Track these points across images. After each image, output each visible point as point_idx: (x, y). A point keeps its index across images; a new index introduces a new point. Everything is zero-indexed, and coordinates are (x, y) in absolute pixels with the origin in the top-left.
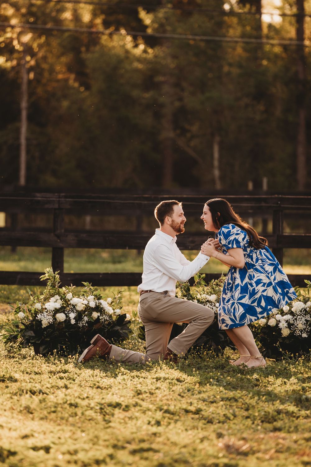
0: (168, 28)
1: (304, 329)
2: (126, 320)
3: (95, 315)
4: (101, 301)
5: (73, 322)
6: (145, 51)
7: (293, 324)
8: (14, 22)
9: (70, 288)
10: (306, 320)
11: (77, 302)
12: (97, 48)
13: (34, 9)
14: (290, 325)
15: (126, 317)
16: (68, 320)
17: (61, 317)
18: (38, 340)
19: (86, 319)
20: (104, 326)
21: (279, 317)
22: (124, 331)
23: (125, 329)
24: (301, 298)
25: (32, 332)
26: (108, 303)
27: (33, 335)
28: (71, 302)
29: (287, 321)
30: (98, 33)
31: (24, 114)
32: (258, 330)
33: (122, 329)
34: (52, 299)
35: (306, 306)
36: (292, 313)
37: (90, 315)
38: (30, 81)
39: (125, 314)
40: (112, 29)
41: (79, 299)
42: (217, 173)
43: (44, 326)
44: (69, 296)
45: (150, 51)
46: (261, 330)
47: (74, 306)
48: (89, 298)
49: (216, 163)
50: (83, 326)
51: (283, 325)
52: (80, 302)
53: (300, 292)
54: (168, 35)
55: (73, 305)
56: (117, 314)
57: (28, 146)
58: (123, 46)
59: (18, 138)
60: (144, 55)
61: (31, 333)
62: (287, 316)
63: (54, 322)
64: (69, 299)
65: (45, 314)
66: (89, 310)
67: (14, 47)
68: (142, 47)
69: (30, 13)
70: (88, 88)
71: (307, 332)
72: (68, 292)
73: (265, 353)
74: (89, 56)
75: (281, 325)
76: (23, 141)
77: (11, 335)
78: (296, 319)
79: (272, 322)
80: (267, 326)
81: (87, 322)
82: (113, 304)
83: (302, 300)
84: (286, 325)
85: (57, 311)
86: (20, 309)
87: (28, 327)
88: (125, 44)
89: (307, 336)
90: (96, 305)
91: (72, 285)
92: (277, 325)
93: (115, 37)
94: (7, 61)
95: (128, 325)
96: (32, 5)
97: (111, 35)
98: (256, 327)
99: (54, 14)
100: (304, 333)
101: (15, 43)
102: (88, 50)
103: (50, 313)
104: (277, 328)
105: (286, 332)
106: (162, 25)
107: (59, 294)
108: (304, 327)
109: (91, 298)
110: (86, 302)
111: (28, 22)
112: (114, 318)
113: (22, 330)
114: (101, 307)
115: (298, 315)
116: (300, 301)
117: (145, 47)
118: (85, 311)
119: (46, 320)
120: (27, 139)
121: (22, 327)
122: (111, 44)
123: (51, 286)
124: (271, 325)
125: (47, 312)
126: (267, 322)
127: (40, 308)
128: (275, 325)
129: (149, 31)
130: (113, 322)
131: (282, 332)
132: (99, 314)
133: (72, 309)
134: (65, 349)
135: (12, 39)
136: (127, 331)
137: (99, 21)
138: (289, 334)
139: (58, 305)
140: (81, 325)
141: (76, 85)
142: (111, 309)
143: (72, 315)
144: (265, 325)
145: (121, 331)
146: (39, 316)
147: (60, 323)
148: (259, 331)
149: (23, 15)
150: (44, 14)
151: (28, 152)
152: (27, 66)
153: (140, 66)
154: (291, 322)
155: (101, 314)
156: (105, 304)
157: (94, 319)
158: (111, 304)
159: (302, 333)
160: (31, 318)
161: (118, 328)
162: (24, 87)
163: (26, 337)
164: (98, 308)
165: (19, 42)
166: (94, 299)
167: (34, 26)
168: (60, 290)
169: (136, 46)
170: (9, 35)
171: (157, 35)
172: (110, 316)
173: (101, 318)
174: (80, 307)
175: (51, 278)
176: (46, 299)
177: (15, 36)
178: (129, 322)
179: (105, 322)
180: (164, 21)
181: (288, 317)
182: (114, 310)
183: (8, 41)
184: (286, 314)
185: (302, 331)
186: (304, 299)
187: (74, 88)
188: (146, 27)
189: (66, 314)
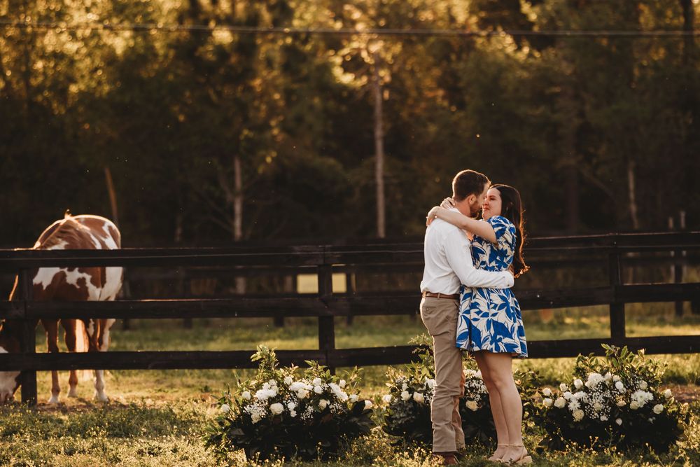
0: (560, 24)
1: (603, 410)
2: (365, 408)
3: (323, 403)
4: (332, 385)
5: (293, 414)
6: (530, 55)
7: (587, 404)
8: (360, 27)
9: (291, 369)
10: (604, 398)
11: (298, 387)
12: (472, 55)
13: (386, 10)
14: (583, 405)
15: (364, 405)
16: (286, 412)
17: (277, 408)
18: (247, 441)
19: (310, 410)
20: (335, 418)
21: (568, 395)
22: (364, 423)
23: (365, 421)
24: (598, 369)
25: (240, 430)
26: (341, 387)
27: (242, 434)
28: (291, 388)
29: (579, 401)
30: (472, 35)
31: (379, 145)
32: (543, 413)
33: (360, 421)
34: (266, 385)
35: (604, 379)
36: (586, 389)
37: (316, 404)
38: (385, 102)
39: (364, 401)
40: (490, 29)
41: (301, 383)
42: (633, 208)
43: (255, 421)
44: (288, 380)
45: (537, 54)
46: (547, 414)
47: (295, 393)
48: (314, 381)
49: (632, 196)
50: (307, 419)
51: (574, 405)
52: (302, 387)
53: (597, 361)
54: (560, 33)
55: (293, 392)
56: (353, 400)
57: (386, 187)
58: (503, 50)
59: (373, 177)
60: (531, 60)
61: (239, 432)
62: (579, 393)
63: (267, 415)
64: (288, 383)
65: (256, 405)
66: (315, 398)
67: (363, 59)
68: (526, 50)
69: (380, 15)
70: (461, 106)
71: (607, 413)
72: (288, 375)
73: (552, 444)
74: (461, 65)
75: (571, 406)
76: (380, 181)
77: (212, 435)
78: (591, 397)
79: (560, 403)
80: (553, 409)
81: (312, 414)
82: (348, 388)
83: (599, 371)
84: (578, 405)
85: (272, 400)
86: (225, 400)
87: (235, 424)
88: (504, 48)
89: (607, 419)
90: (324, 390)
91: (293, 365)
92: (567, 405)
93: (493, 40)
94: (355, 79)
95: (369, 416)
96: (382, 5)
97: (489, 36)
98: (539, 410)
99: (411, 15)
100: (603, 414)
101: (364, 54)
102: (459, 58)
103: (262, 403)
104: (566, 411)
105: (578, 415)
106: (552, 21)
107: (275, 377)
108: (602, 406)
109: (317, 381)
110: (310, 387)
111: (378, 27)
112: (350, 406)
113: (227, 428)
114: (332, 392)
115: (594, 392)
116: (597, 372)
117: (530, 51)
118: (309, 400)
119: (257, 413)
120: (385, 178)
121: (227, 423)
122: (489, 49)
123: (265, 367)
124: (558, 406)
125: (258, 403)
126: (554, 402)
127: (249, 397)
128: (563, 406)
129: (536, 29)
130: (348, 411)
131: (574, 415)
132: (329, 403)
133: (291, 397)
134: (277, 451)
135: (359, 50)
136: (367, 423)
137: (474, 19)
138: (584, 417)
139: (273, 393)
140: (304, 418)
141: (446, 104)
142: (345, 394)
143: (292, 406)
144: (550, 407)
145: (359, 424)
146: (247, 409)
147: (277, 416)
148: (545, 415)
149: (373, 19)
150: (397, 14)
151: (387, 193)
152: (381, 83)
153: (525, 74)
154: (586, 401)
155: (331, 402)
156: (336, 389)
157: (322, 409)
158: (344, 388)
159: (600, 416)
160: (238, 412)
161: (355, 419)
162: (378, 111)
163: (232, 437)
164: (327, 394)
165: (369, 52)
166: (322, 382)
167: (385, 31)
168: (277, 372)
169: (519, 48)
170: (355, 45)
171: (547, 33)
172: (345, 405)
173: (331, 407)
174: (303, 394)
175: (264, 357)
176: (259, 386)
177: (363, 46)
178: (371, 411)
179: (337, 412)
180: (554, 15)
181: (581, 394)
182: (349, 395)
183: (355, 53)
184: (579, 390)
185: (600, 412)
186: (602, 370)
187: (443, 108)
188: (532, 24)
189: (283, 404)
